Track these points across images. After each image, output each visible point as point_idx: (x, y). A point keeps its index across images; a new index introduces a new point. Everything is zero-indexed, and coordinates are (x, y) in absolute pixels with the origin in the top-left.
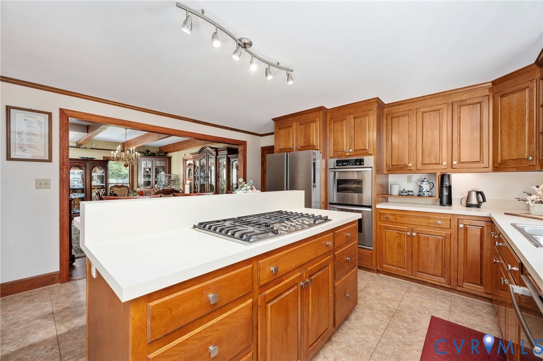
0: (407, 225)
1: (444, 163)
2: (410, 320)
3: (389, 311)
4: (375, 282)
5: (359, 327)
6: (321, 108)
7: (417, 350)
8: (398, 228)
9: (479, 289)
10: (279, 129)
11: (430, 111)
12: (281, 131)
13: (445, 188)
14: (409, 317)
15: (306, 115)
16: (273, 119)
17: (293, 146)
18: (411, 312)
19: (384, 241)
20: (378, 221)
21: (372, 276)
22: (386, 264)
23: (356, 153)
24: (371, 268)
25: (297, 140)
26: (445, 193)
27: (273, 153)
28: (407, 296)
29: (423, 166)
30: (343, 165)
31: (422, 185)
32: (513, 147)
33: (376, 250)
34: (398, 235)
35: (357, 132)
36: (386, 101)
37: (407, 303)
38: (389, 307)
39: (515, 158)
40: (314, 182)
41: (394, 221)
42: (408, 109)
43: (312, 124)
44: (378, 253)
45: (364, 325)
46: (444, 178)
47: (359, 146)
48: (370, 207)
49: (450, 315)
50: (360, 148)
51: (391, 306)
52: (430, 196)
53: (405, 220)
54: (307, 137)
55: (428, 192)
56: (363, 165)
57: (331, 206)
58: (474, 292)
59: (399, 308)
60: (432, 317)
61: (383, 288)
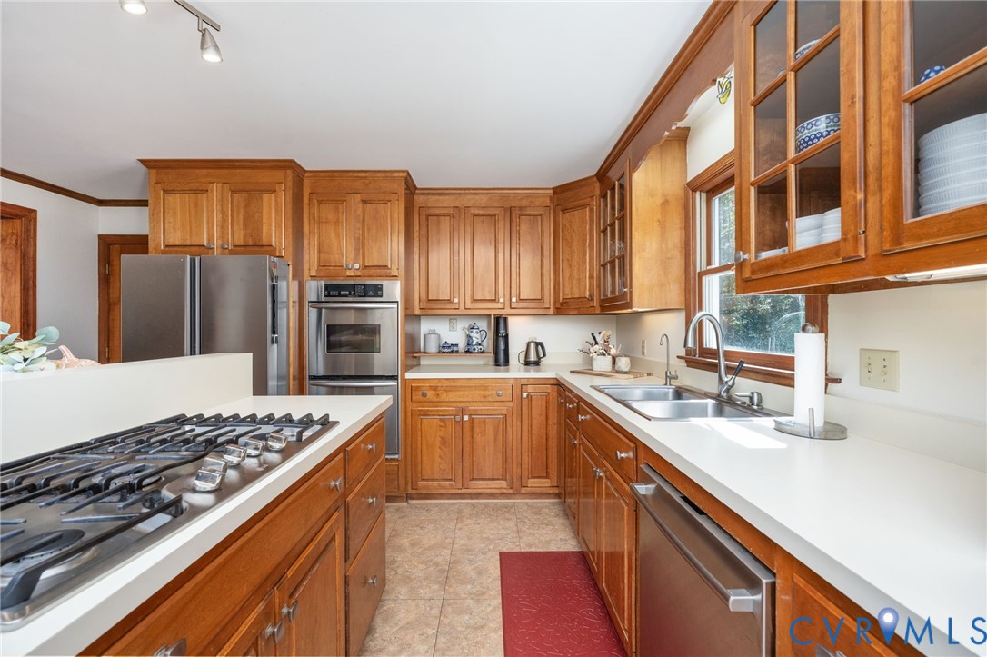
0: (454, 404)
1: (502, 300)
2: (473, 574)
3: (439, 571)
4: (407, 519)
5: (393, 638)
6: (289, 165)
7: (495, 631)
8: (441, 411)
9: (544, 484)
10: (165, 191)
11: (483, 215)
12: (170, 198)
13: (501, 339)
14: (470, 568)
15: (249, 171)
16: (143, 161)
17: (211, 239)
18: (471, 557)
19: (419, 438)
20: (409, 403)
21: (398, 510)
22: (423, 480)
23: (366, 271)
24: (397, 494)
25: (223, 227)
26: (502, 346)
27: (146, 252)
28: (460, 529)
29: (474, 304)
30: (340, 296)
31: (471, 335)
32: (575, 281)
33: (406, 458)
34: (442, 424)
35: (369, 229)
36: (420, 182)
37: (462, 542)
38: (437, 564)
39: (577, 296)
40: (274, 332)
41: (435, 399)
42: (452, 205)
43: (265, 197)
44: (409, 463)
45: (401, 628)
46: (500, 323)
47: (373, 260)
48: (394, 378)
49: (520, 538)
50: (376, 264)
51: (439, 559)
52: (483, 352)
53: (452, 396)
54: (252, 222)
55: (480, 345)
56: (381, 296)
57: (312, 382)
58: (538, 490)
59: (453, 558)
60: (501, 554)
61: (421, 528)
